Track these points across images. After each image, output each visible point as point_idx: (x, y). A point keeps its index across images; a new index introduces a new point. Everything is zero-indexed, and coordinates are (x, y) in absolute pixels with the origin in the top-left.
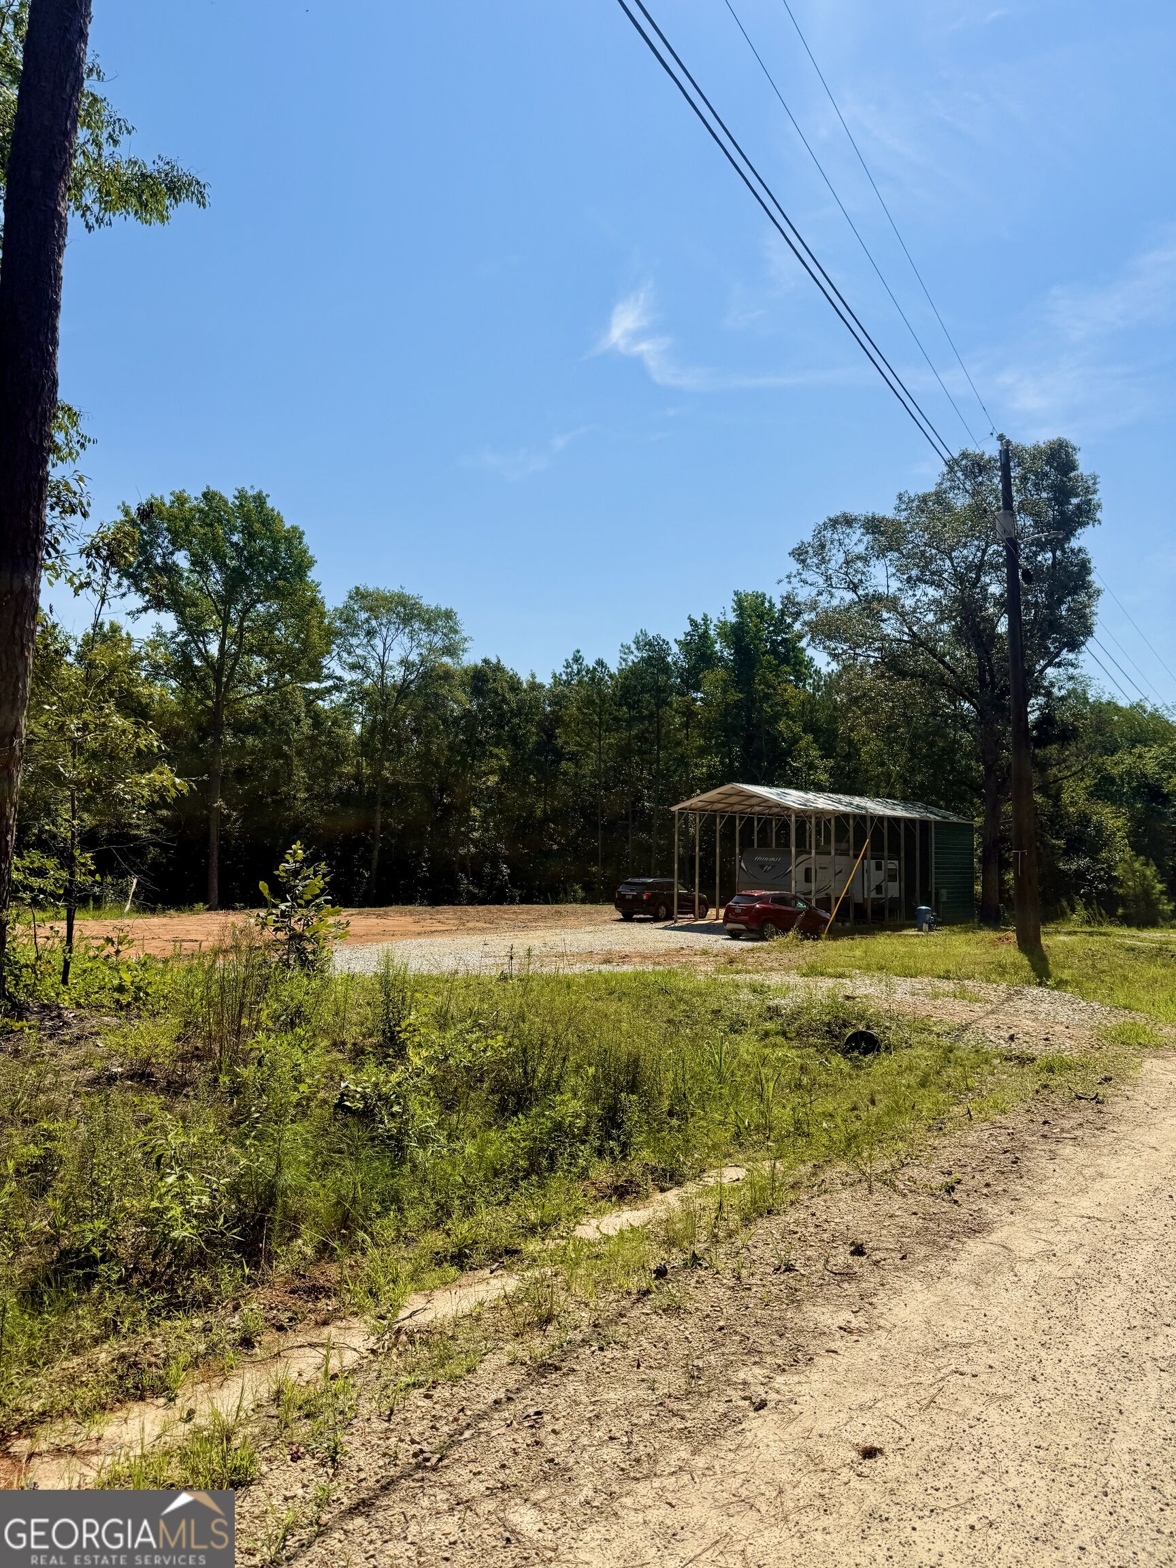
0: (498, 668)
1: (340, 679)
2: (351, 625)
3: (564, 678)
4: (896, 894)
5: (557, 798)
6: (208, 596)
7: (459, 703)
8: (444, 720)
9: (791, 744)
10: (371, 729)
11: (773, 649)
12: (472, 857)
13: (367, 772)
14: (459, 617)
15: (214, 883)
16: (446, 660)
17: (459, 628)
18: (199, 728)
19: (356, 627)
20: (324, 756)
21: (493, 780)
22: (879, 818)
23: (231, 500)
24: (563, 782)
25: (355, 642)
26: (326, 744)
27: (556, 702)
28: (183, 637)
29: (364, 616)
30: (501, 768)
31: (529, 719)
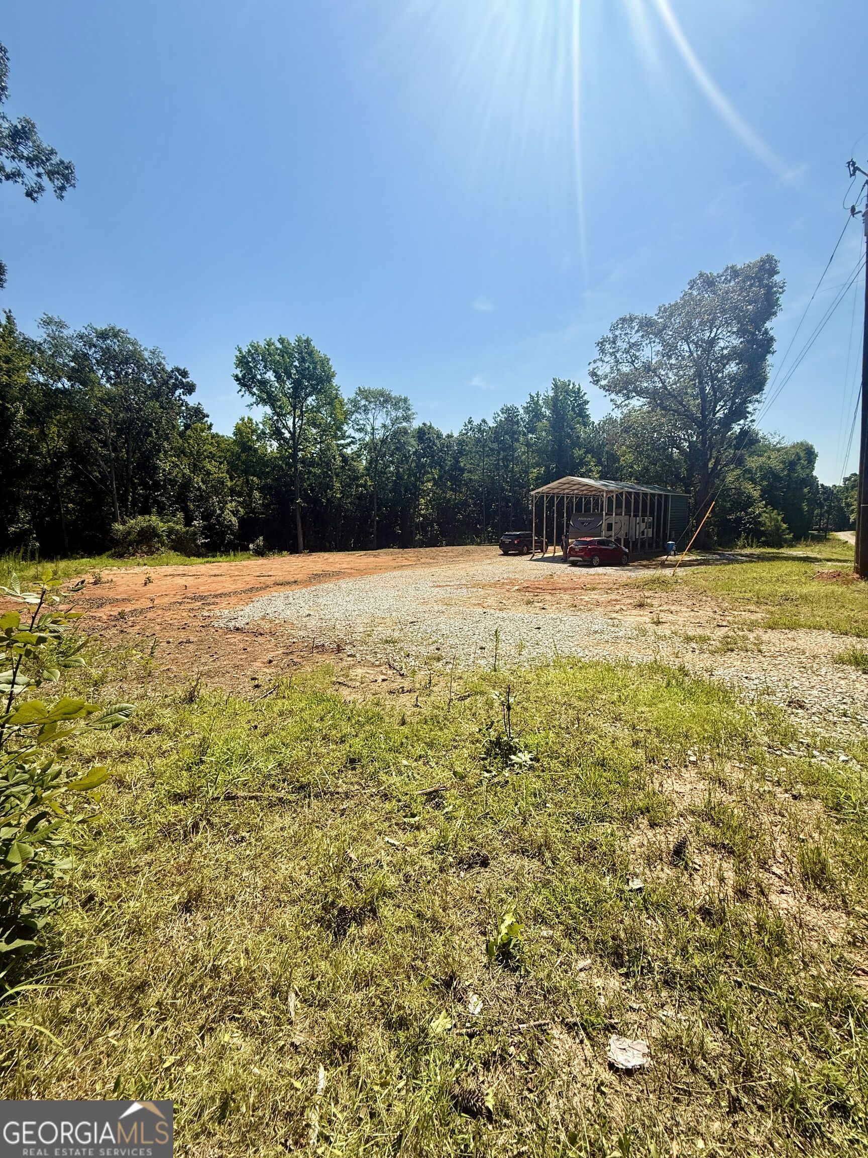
0: (431, 428)
1: (354, 438)
2: (357, 408)
3: (464, 432)
4: (650, 535)
5: (461, 492)
6: (285, 395)
7: (412, 446)
8: (405, 456)
9: (581, 460)
10: (370, 463)
11: (573, 409)
12: (422, 523)
13: (369, 483)
14: (410, 402)
15: (301, 539)
16: (404, 424)
17: (411, 407)
18: (288, 464)
19: (359, 408)
20: (349, 477)
21: (430, 485)
22: (645, 494)
23: (293, 342)
24: (464, 485)
25: (359, 417)
26: (349, 470)
27: (460, 444)
28: (275, 418)
29: (363, 402)
30: (434, 479)
31: (446, 453)
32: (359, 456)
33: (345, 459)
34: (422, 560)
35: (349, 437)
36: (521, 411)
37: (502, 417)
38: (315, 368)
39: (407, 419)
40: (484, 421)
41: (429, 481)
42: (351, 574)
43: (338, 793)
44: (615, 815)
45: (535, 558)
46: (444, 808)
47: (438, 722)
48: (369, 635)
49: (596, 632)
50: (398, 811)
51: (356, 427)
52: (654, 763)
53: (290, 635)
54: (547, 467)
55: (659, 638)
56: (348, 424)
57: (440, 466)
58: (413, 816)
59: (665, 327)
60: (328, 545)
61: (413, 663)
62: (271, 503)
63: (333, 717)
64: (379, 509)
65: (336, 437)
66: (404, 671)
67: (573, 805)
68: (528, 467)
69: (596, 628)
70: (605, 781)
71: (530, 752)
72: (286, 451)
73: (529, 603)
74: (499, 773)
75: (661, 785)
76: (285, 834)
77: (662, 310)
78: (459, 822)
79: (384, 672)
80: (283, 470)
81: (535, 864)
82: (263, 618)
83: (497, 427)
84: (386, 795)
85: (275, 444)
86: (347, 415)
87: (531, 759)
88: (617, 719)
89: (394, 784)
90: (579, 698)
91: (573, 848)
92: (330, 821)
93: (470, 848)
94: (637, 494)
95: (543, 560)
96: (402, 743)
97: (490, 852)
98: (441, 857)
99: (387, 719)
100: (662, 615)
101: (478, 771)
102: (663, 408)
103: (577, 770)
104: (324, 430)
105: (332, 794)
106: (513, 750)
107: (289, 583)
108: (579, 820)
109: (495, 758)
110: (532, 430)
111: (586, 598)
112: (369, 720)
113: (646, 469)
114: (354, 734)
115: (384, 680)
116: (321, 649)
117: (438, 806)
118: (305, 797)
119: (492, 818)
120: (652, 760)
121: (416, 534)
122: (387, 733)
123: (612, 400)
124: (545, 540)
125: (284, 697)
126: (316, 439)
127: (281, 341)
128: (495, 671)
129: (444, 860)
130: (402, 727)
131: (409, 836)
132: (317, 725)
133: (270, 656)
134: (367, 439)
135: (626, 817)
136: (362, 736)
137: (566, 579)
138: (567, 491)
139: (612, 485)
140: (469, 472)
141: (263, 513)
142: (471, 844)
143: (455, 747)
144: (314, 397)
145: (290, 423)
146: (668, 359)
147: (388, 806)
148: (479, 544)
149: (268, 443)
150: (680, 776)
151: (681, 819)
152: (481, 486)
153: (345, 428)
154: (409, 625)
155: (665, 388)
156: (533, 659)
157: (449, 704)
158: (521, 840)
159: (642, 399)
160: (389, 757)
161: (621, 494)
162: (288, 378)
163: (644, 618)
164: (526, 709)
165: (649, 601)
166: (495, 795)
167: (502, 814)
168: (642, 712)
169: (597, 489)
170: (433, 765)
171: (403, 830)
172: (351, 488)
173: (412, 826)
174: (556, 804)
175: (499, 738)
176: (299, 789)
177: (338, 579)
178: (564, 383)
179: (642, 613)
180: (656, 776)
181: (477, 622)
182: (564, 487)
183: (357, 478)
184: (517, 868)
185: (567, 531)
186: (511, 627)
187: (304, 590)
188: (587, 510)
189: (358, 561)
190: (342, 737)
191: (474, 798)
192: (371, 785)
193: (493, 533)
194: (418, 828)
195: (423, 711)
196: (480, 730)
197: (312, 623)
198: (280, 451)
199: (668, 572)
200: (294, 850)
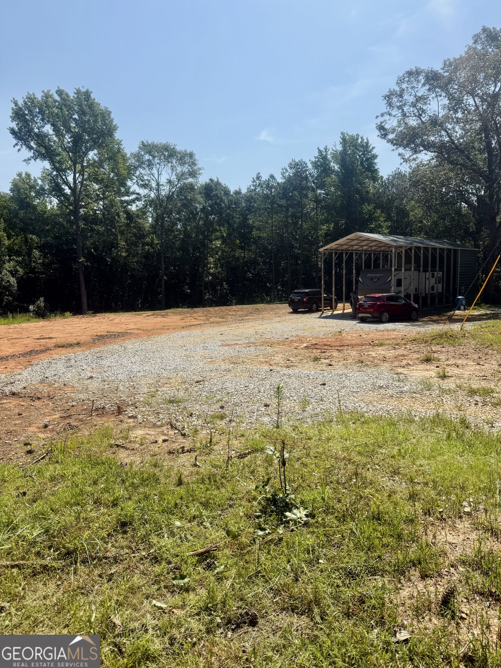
0: (218, 184)
1: (138, 194)
2: (141, 163)
3: (252, 188)
4: (440, 290)
5: (250, 251)
6: (65, 149)
7: (199, 203)
8: (192, 213)
9: (371, 215)
10: (156, 220)
11: (362, 164)
12: (211, 282)
13: (156, 242)
14: (196, 157)
15: (85, 300)
16: (190, 180)
17: (196, 162)
18: (69, 221)
19: (143, 163)
20: (135, 235)
21: (218, 243)
22: (434, 249)
23: (72, 95)
24: (253, 243)
25: (143, 172)
26: (134, 227)
27: (249, 201)
28: (55, 173)
29: (147, 157)
30: (222, 237)
31: (234, 210)
32: (144, 213)
33: (129, 215)
34: (212, 320)
35: (133, 193)
36: (310, 166)
37: (291, 172)
38: (95, 121)
39: (193, 174)
40: (272, 177)
41: (217, 239)
42: (138, 334)
43: (106, 558)
44: (387, 568)
45: (324, 315)
46: (215, 568)
47: (215, 481)
48: (153, 396)
49: (381, 387)
50: (168, 573)
51: (141, 182)
52: (429, 515)
53: (69, 398)
54: (336, 224)
55: (444, 391)
56: (132, 180)
57: (229, 223)
58: (183, 577)
59: (450, 80)
60: (113, 305)
61: (195, 423)
62: (52, 263)
63: (106, 480)
64: (167, 268)
65: (119, 193)
66: (186, 431)
67: (346, 560)
68: (317, 223)
69: (382, 383)
70: (379, 535)
71: (306, 508)
72: (67, 207)
73: (316, 359)
74: (274, 530)
75: (434, 537)
76: (48, 602)
77: (447, 64)
78: (229, 582)
79: (165, 432)
80: (64, 227)
81: (304, 620)
82: (42, 382)
83: (285, 183)
84: (156, 558)
85: (55, 201)
86: (131, 171)
87: (307, 516)
88: (396, 472)
89: (165, 546)
90: (359, 453)
91: (343, 603)
92: (96, 587)
93: (239, 608)
94: (426, 249)
95: (333, 317)
96: (176, 504)
97: (259, 611)
98: (207, 618)
99: (163, 480)
100: (448, 369)
101: (252, 530)
102: (451, 163)
103: (352, 525)
104: (106, 185)
105: (100, 560)
106: (289, 507)
107: (71, 345)
108: (351, 574)
109: (270, 516)
110: (321, 186)
111: (373, 354)
112: (144, 482)
113: (435, 223)
114: (127, 496)
115: (164, 441)
116: (101, 411)
117: (210, 567)
118: (72, 563)
119: (263, 576)
120: (427, 513)
121: (205, 294)
122: (161, 494)
123: (400, 155)
124: (334, 297)
125: (57, 462)
126: (98, 195)
127: (60, 92)
128: (278, 427)
129: (211, 622)
130: (178, 489)
131: (177, 599)
132: (89, 489)
133: (46, 420)
134: (153, 195)
135: (397, 570)
136: (135, 498)
137: (355, 335)
138: (355, 247)
139: (401, 240)
140: (259, 229)
141: (43, 273)
142: (240, 603)
143: (231, 506)
144: (96, 151)
145: (70, 179)
146: (455, 113)
147: (157, 569)
148: (269, 302)
149: (48, 199)
150: (454, 528)
151: (452, 570)
152: (270, 244)
153: (129, 183)
154: (195, 384)
155: (452, 142)
156: (317, 415)
157: (227, 463)
158: (291, 597)
159: (429, 153)
160: (162, 518)
161: (410, 249)
162: (67, 132)
163: (431, 373)
164: (305, 465)
165: (436, 355)
166: (269, 553)
167: (274, 572)
168: (421, 466)
169: (386, 245)
170: (208, 525)
171: (172, 592)
172: (137, 246)
173: (181, 588)
174: (328, 560)
175: (274, 495)
176: (65, 555)
177: (124, 340)
178: (352, 137)
179: (428, 368)
180: (430, 528)
181: (263, 380)
182: (353, 243)
183: (143, 236)
184: (285, 625)
185: (356, 288)
186: (296, 384)
187: (87, 352)
188: (377, 266)
189: (146, 321)
190: (115, 500)
191: (247, 557)
192: (141, 548)
193: (283, 291)
194: (187, 590)
195: (202, 470)
196: (257, 487)
197: (94, 385)
198: (60, 208)
199: (456, 327)
200: (56, 618)
